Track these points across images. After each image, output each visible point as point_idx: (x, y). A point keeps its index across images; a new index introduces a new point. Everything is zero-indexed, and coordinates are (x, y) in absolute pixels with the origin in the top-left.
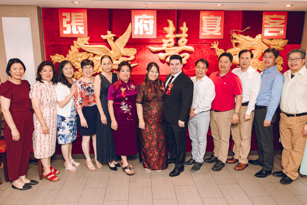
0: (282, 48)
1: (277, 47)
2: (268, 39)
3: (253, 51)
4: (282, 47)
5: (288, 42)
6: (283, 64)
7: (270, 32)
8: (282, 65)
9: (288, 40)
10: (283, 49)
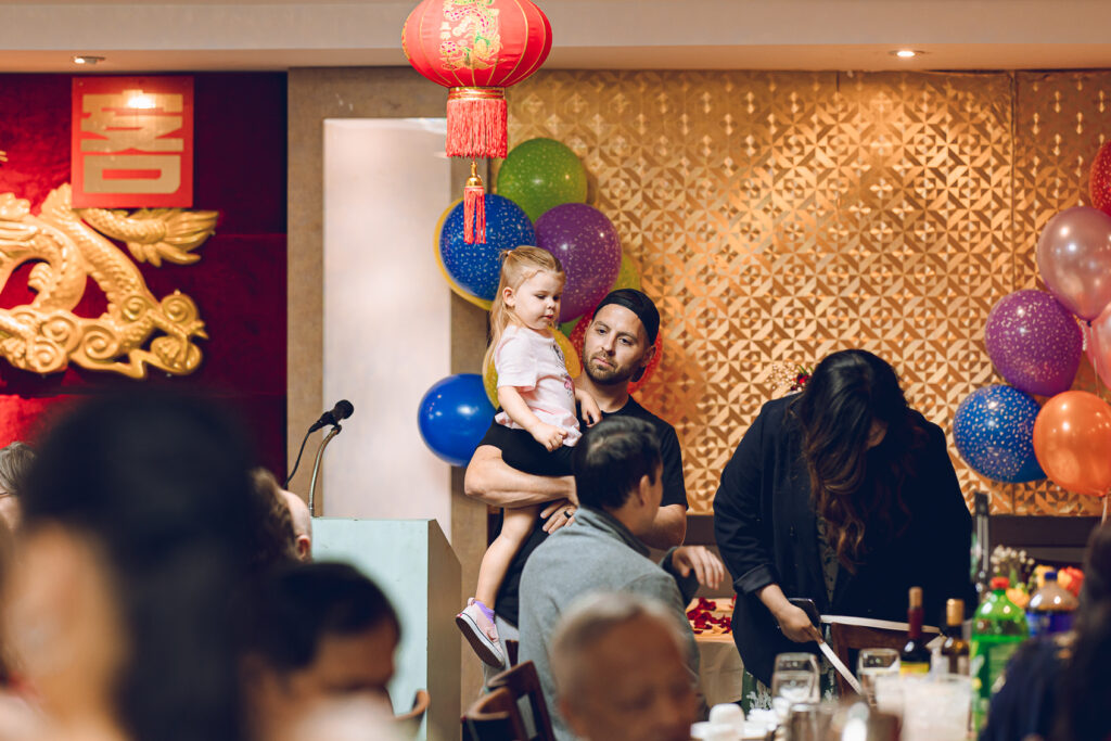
0: (191, 252)
1: (161, 246)
2: (107, 209)
3: (42, 267)
4: (189, 248)
5: (219, 220)
6: (201, 334)
7: (110, 174)
8: (194, 339)
9: (214, 214)
10: (194, 258)
